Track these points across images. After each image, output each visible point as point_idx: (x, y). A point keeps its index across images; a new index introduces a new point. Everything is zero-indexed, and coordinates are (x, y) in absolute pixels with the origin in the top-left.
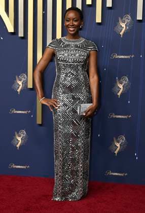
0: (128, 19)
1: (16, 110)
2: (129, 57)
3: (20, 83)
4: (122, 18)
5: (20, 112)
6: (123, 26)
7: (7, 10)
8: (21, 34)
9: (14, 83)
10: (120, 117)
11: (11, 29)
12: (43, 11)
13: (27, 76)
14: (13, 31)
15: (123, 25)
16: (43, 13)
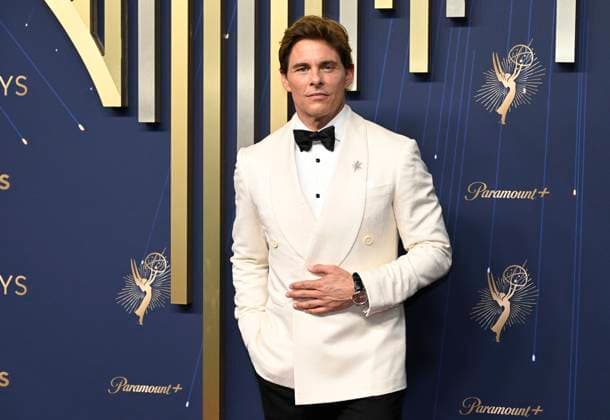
0: (525, 57)
1: (130, 383)
2: (529, 195)
3: (146, 286)
4: (503, 56)
5: (145, 389)
6: (508, 85)
7: (98, 30)
8: (146, 114)
9: (124, 285)
10: (501, 410)
11: (110, 95)
12: (224, 31)
13: (169, 259)
14: (118, 104)
15: (509, 81)
16: (223, 40)
